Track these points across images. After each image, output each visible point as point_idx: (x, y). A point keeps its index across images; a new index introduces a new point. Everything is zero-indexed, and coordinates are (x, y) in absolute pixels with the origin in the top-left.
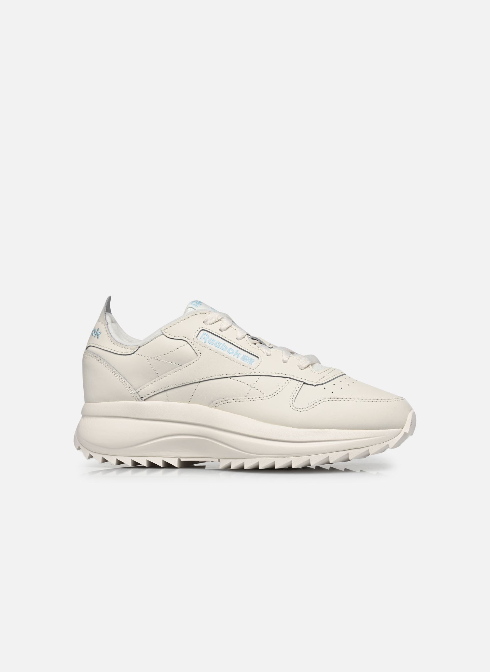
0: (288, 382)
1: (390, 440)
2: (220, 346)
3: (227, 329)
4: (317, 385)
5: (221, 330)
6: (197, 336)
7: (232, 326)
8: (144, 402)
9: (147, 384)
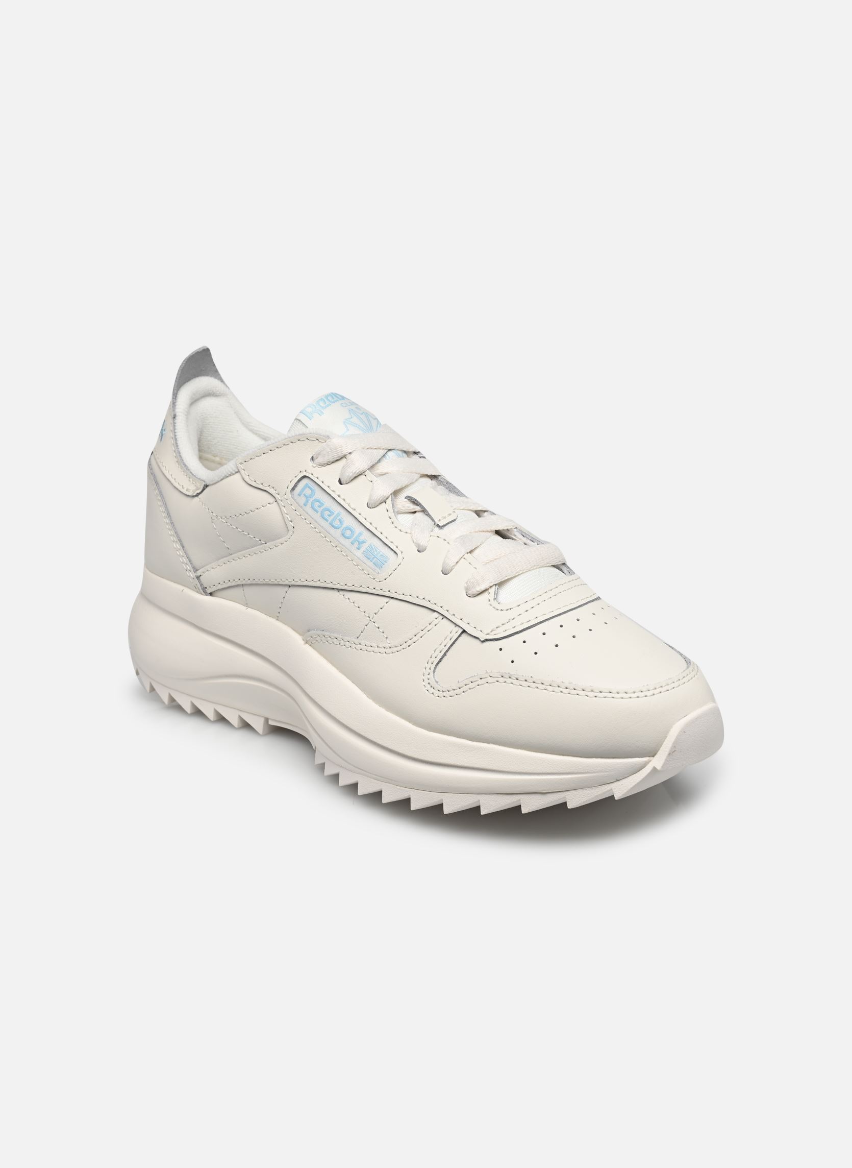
0: (436, 621)
1: (618, 780)
2: (330, 519)
3: (352, 480)
4: (487, 640)
5: (342, 480)
6: (293, 489)
7: (366, 473)
8: (209, 598)
9: (213, 565)
